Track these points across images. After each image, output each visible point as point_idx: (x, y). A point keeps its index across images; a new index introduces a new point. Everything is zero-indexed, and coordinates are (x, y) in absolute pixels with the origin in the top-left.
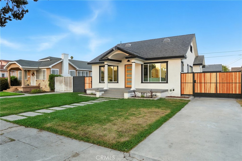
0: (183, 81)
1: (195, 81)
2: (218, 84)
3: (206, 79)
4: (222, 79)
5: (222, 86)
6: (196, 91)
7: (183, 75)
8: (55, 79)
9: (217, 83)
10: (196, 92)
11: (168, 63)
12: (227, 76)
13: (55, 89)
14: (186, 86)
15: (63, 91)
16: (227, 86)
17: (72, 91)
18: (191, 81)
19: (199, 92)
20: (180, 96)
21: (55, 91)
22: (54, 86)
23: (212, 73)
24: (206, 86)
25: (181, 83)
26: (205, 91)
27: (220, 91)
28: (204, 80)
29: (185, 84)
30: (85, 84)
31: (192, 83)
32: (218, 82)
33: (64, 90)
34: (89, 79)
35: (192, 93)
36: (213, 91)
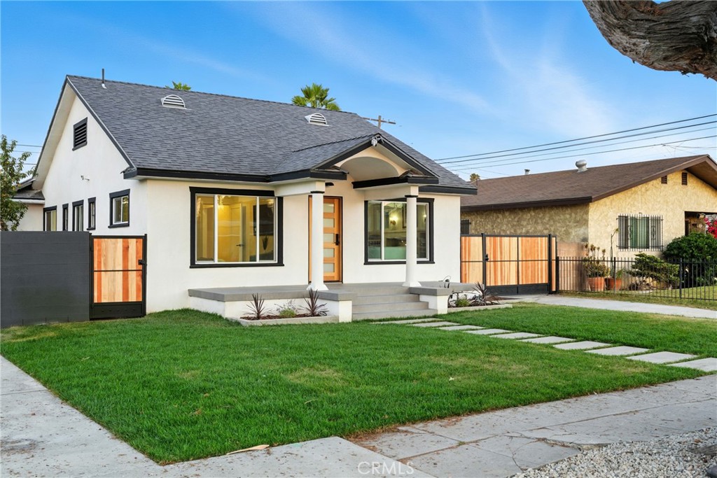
0: (465, 257)
1: (487, 256)
2: (520, 263)
3: (503, 251)
4: (526, 251)
5: (526, 267)
6: (489, 280)
7: (466, 241)
9: (518, 261)
10: (489, 284)
14: (471, 269)
16: (532, 266)
19: (493, 284)
24: (503, 268)
25: (461, 262)
26: (502, 280)
28: (501, 253)
29: (469, 266)
30: (96, 274)
31: (482, 263)
32: (520, 259)
34: (125, 248)
36: (513, 281)
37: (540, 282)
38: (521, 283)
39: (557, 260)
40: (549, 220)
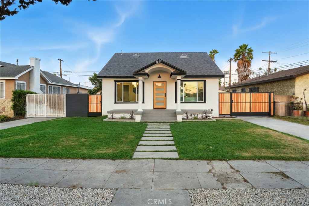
0: (221, 101)
1: (233, 101)
2: (252, 104)
3: (242, 99)
4: (255, 99)
5: (255, 105)
6: (234, 110)
7: (221, 95)
8: (27, 98)
9: (250, 103)
10: (234, 112)
11: (206, 81)
12: (258, 96)
13: (27, 114)
14: (224, 105)
15: (46, 117)
16: (259, 105)
17: (64, 116)
18: (228, 100)
19: (236, 111)
20: (218, 116)
21: (27, 117)
22: (25, 109)
23: (246, 94)
24: (242, 105)
25: (219, 103)
26: (241, 110)
27: (253, 110)
28: (241, 100)
29: (223, 104)
30: (89, 105)
31: (230, 103)
32: (252, 102)
33: (46, 114)
34: (97, 98)
35: (229, 113)
36: (247, 111)
37: (263, 111)
38: (252, 111)
39: (274, 103)
40: (282, 86)
